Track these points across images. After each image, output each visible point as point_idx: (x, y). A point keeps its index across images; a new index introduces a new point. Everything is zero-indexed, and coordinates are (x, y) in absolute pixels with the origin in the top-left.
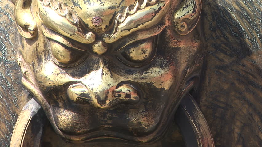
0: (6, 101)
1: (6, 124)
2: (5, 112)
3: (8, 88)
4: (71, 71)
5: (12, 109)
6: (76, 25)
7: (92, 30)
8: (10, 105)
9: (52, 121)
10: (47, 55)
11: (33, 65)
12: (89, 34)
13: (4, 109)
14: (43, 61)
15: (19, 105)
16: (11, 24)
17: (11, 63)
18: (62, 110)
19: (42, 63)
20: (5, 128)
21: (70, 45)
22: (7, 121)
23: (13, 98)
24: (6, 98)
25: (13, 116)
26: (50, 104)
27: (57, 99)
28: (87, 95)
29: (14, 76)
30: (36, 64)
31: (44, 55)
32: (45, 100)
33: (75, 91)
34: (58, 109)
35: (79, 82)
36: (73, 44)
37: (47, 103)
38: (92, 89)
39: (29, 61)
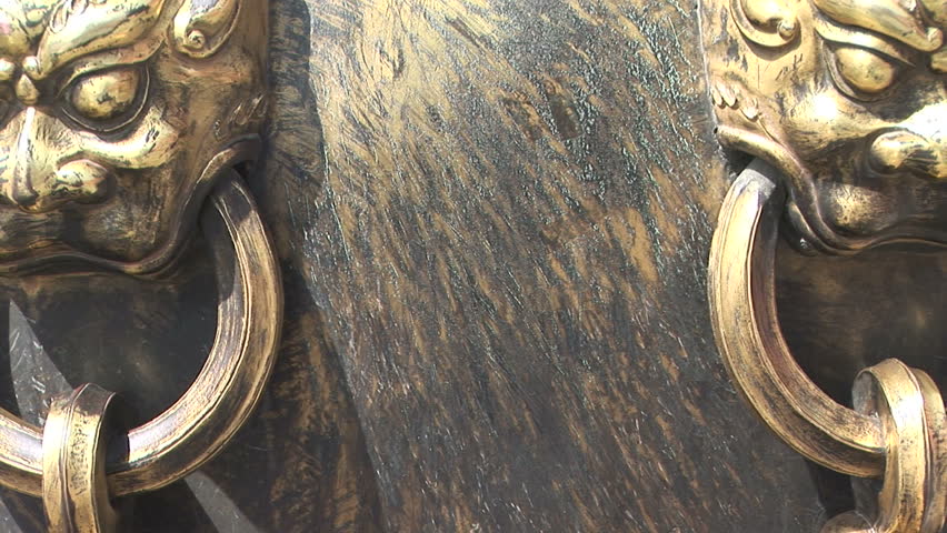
0: (681, 179)
1: (678, 226)
2: (679, 202)
3: (685, 151)
4: (877, 108)
5: (692, 194)
6: (913, 13)
7: (939, 25)
8: (688, 187)
9: (814, 211)
10: (820, 79)
11: (780, 100)
12: (933, 32)
13: (675, 196)
14: (813, 91)
15: (706, 185)
16: (683, 23)
17: (690, 100)
18: (848, 188)
19: (808, 94)
20: (675, 234)
21: (896, 55)
22: (682, 219)
23: (695, 171)
24: (681, 172)
25: (694, 210)
26: (815, 178)
27: (843, 166)
28: (928, 154)
29: (697, 127)
30: (790, 100)
31: (812, 79)
32: (803, 171)
33: (891, 148)
34: (838, 186)
35: (899, 129)
36: (902, 53)
37: (808, 177)
38: (939, 141)
39: (765, 93)
